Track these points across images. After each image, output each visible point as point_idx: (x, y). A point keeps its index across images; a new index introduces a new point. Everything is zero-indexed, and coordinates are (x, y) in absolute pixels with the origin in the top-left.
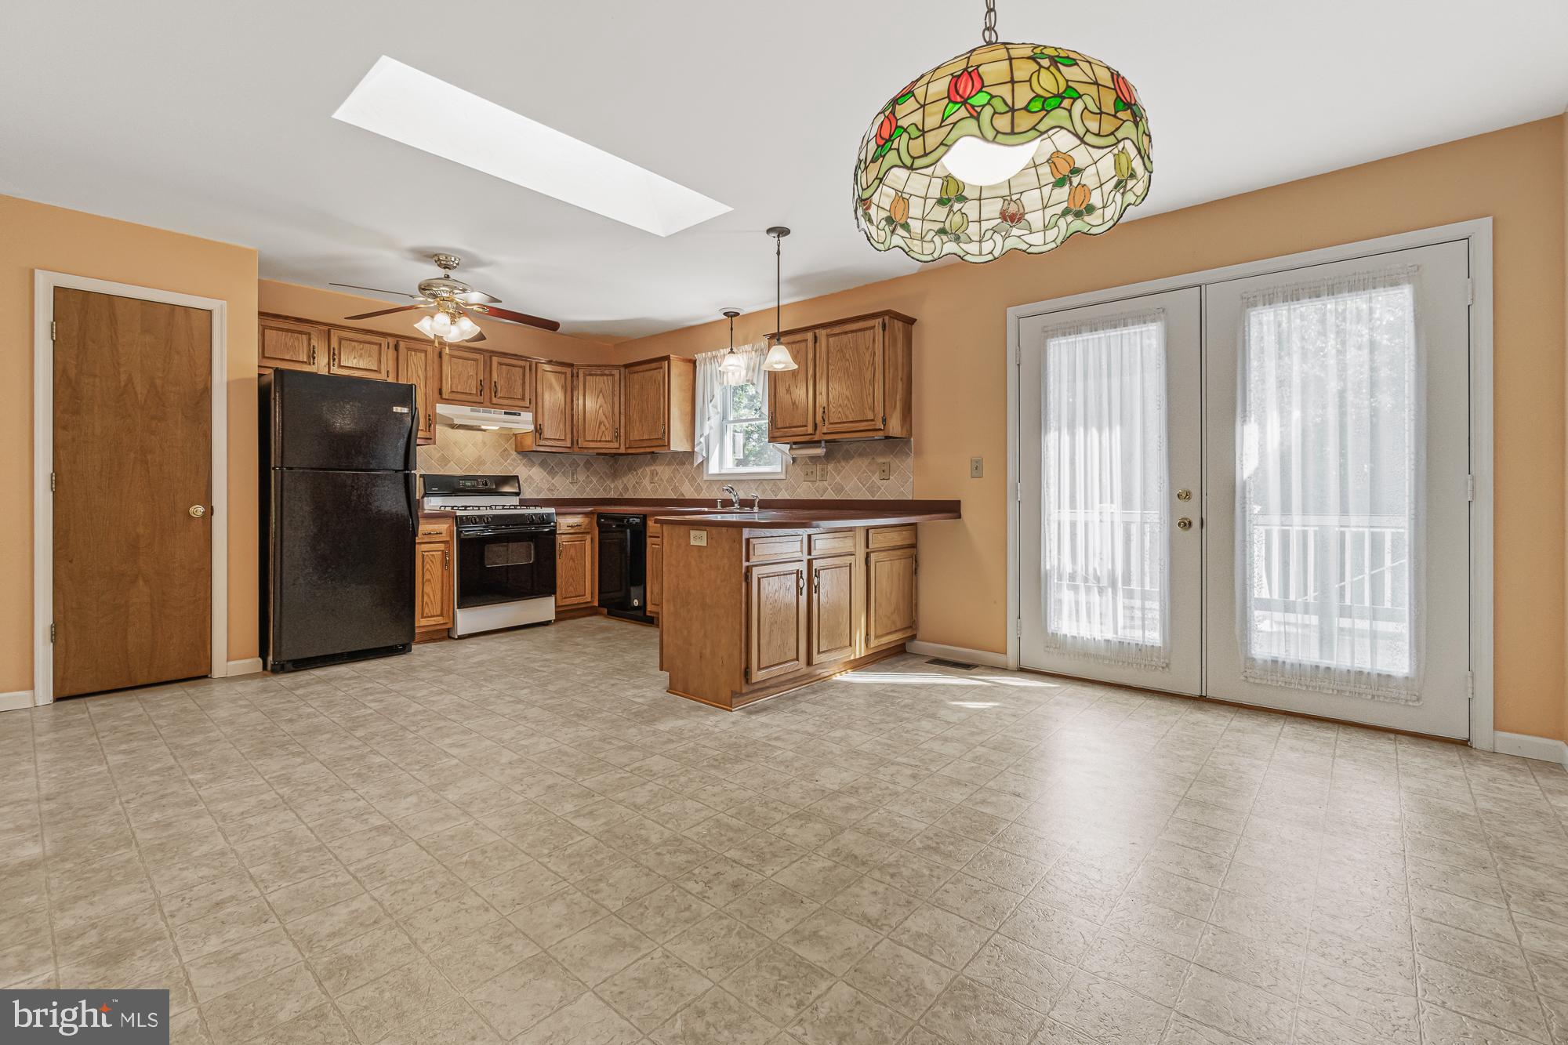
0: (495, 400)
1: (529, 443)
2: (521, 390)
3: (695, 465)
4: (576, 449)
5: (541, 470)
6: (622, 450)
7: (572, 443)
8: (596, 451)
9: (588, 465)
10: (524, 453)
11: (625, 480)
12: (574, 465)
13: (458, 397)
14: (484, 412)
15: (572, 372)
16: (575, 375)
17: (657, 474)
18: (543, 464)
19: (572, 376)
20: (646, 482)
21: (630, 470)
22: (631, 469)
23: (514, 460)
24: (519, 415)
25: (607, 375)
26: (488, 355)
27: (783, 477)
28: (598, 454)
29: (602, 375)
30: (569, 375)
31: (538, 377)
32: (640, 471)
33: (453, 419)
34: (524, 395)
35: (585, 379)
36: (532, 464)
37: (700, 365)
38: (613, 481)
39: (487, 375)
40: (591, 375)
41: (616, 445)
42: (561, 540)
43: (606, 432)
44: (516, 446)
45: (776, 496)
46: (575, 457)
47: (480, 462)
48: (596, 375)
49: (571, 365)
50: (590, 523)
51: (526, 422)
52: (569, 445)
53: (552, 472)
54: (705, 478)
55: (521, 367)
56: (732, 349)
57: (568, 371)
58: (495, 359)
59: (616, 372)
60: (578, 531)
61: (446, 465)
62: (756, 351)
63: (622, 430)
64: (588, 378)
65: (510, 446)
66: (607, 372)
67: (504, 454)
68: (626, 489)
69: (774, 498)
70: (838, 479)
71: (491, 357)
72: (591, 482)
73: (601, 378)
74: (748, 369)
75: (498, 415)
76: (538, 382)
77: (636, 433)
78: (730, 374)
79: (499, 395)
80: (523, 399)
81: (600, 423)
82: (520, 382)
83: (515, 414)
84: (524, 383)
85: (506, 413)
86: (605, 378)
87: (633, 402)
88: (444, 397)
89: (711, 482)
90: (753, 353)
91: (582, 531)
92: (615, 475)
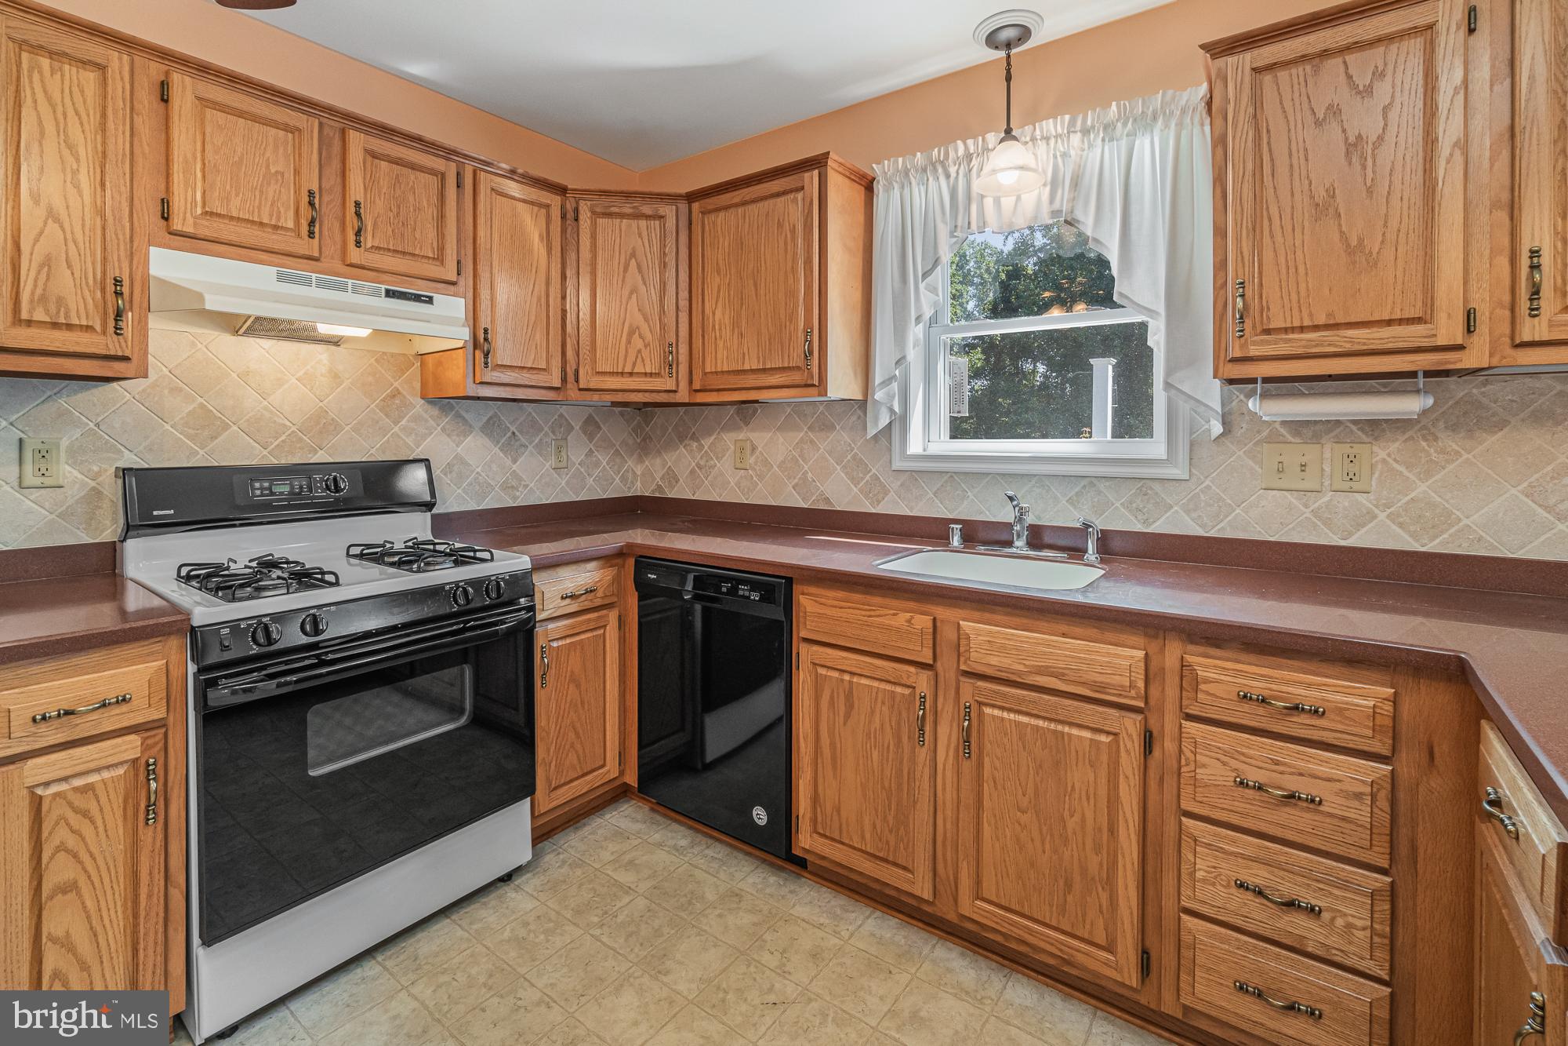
0: (355, 255)
1: (458, 377)
2: (431, 234)
3: (871, 432)
4: (572, 393)
5: (487, 442)
6: (683, 396)
7: (564, 380)
8: (609, 398)
9: (591, 426)
10: (444, 402)
11: (670, 458)
12: (563, 427)
13: (228, 231)
14: (321, 285)
15: (563, 207)
16: (570, 215)
17: (754, 449)
18: (491, 428)
19: (564, 217)
20: (724, 465)
21: (682, 438)
22: (684, 436)
23: (416, 419)
24: (430, 300)
25: (648, 217)
26: (334, 124)
27: (1178, 472)
28: (614, 404)
29: (637, 216)
30: (556, 213)
31: (481, 207)
32: (707, 442)
33: (200, 297)
34: (441, 249)
35: (594, 225)
36: (467, 428)
37: (888, 188)
38: (640, 460)
39: (332, 179)
40: (609, 215)
41: (670, 384)
42: (548, 635)
43: (645, 353)
44: (424, 385)
45: (1145, 522)
46: (563, 410)
47: (323, 425)
48: (622, 216)
49: (562, 190)
50: (617, 580)
51: (449, 321)
52: (557, 383)
53: (511, 446)
54: (897, 464)
55: (432, 172)
56: (1008, 131)
57: (555, 200)
58: (357, 141)
59: (668, 211)
60: (588, 605)
61: (213, 438)
62: (1086, 132)
63: (683, 349)
64: (600, 221)
65: (409, 385)
66: (647, 209)
67: (392, 404)
68: (672, 477)
69: (1139, 527)
70: (1421, 488)
71: (343, 132)
72: (597, 464)
73: (634, 223)
74: (1055, 184)
75: (369, 298)
76: (481, 220)
77: (722, 354)
78: (989, 202)
79: (369, 241)
80: (440, 259)
81: (631, 334)
82: (431, 212)
83: (417, 298)
84: (442, 216)
85: (390, 294)
86: (643, 223)
87: (714, 282)
88: (177, 224)
89: (915, 475)
90: (1076, 139)
91: (598, 602)
92: (644, 446)
